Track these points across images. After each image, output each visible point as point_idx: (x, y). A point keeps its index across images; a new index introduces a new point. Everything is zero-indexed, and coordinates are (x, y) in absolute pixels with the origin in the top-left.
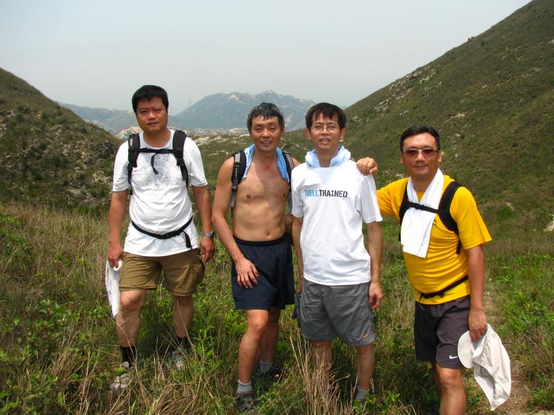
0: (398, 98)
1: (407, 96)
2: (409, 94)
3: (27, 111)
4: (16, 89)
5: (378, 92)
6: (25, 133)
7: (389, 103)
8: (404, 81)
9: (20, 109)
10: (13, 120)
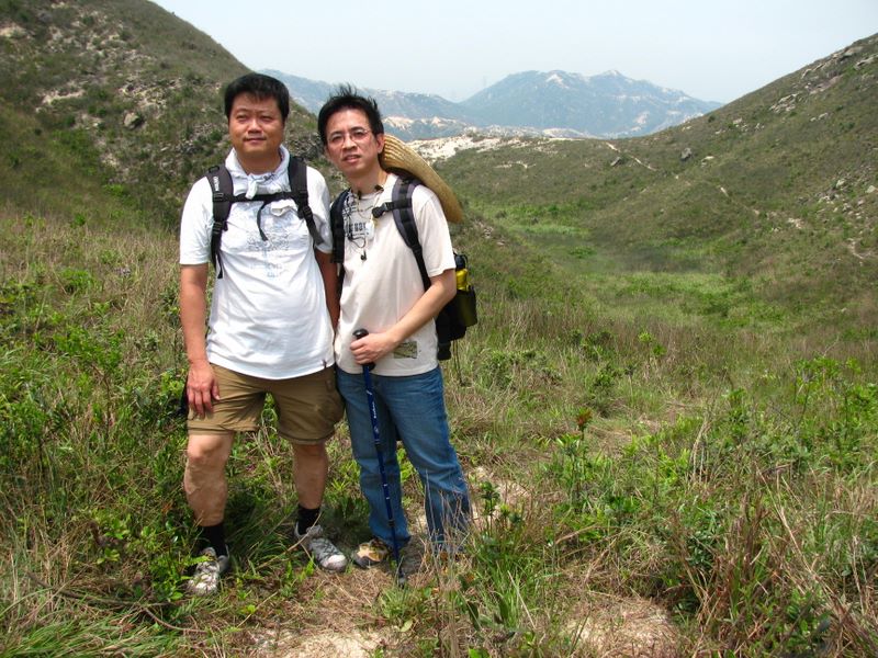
0: (814, 92)
1: (829, 89)
2: (834, 87)
3: (199, 81)
4: (192, 47)
5: (780, 81)
6: (193, 115)
7: (797, 101)
8: (829, 62)
9: (190, 77)
10: (178, 94)
